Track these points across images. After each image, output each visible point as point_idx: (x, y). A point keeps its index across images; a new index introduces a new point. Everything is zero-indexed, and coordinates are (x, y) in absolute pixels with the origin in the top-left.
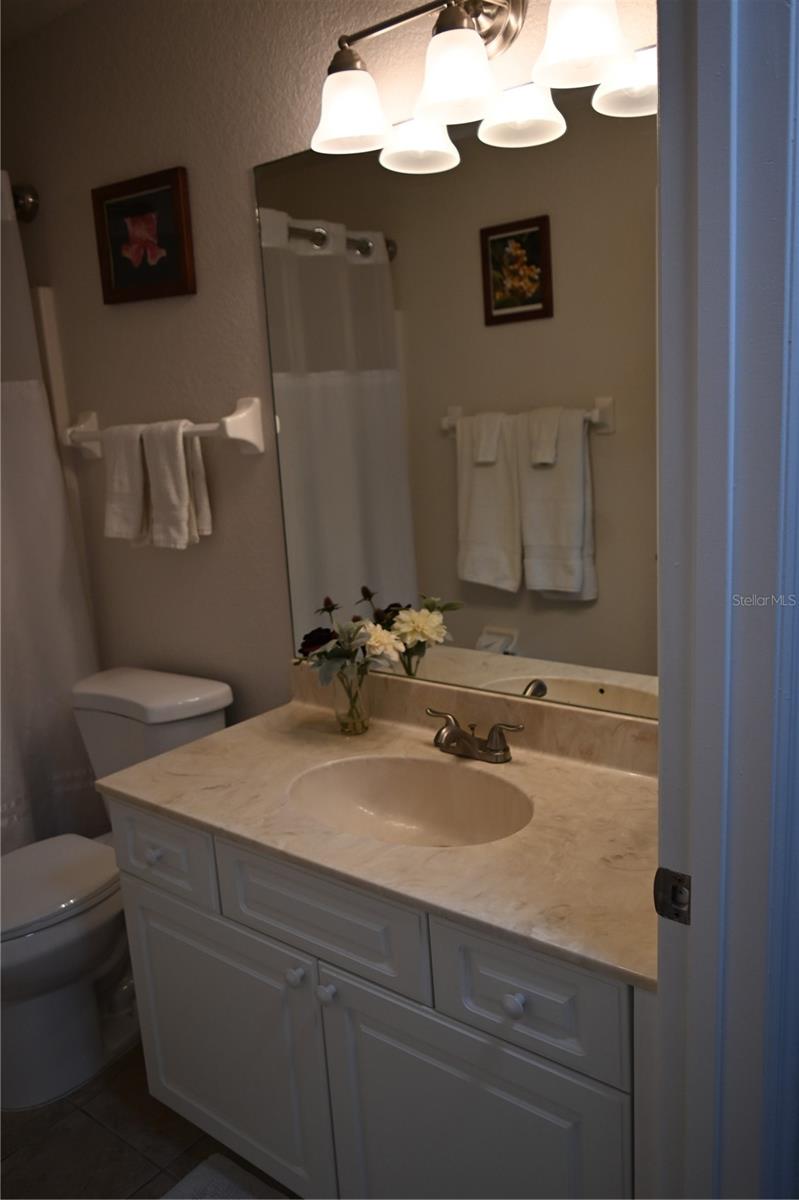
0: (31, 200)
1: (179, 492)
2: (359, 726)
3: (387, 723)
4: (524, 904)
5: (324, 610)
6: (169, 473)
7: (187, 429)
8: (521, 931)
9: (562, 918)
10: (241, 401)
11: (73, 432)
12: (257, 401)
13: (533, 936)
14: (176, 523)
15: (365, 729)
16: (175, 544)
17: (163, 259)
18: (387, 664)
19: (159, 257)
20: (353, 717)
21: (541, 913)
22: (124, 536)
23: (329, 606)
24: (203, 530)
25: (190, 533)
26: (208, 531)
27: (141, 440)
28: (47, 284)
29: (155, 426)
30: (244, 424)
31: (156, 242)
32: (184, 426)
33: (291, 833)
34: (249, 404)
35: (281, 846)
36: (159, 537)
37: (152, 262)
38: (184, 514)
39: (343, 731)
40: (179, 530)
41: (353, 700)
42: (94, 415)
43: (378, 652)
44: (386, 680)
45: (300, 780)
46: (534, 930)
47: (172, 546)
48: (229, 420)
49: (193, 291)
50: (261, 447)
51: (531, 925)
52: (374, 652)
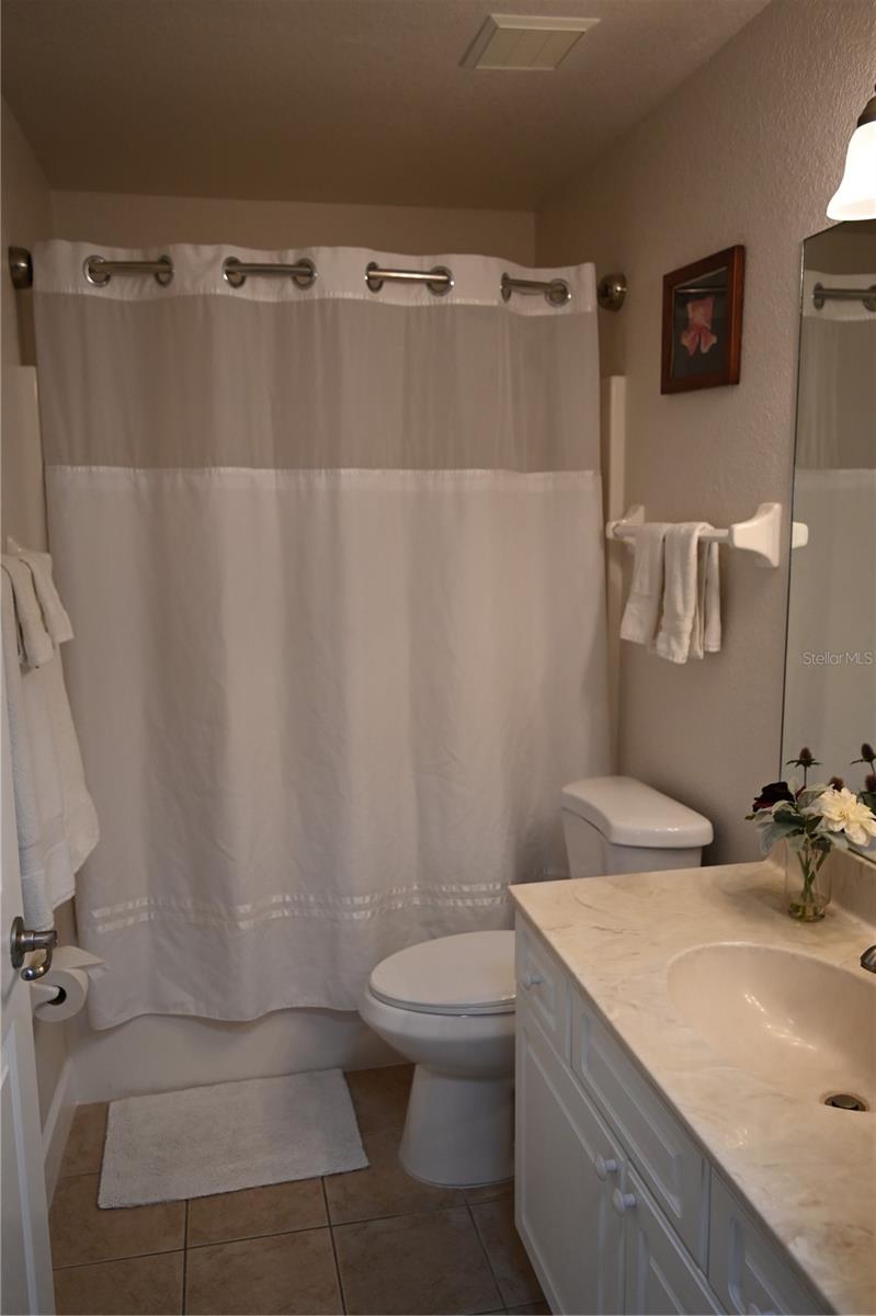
0: (619, 289)
1: (685, 602)
2: (810, 913)
3: (855, 919)
4: (816, 1203)
5: (799, 762)
6: (679, 580)
7: (703, 534)
8: (780, 1232)
9: (849, 1245)
10: (762, 506)
11: (618, 525)
12: (777, 507)
13: (791, 1247)
14: (677, 634)
15: (819, 917)
16: (673, 656)
17: (713, 345)
18: (846, 845)
19: (710, 344)
20: (805, 900)
21: (827, 1224)
22: (635, 640)
23: (806, 759)
24: (708, 646)
25: (691, 646)
26: (714, 647)
27: (664, 540)
28: (621, 373)
29: (677, 526)
30: (756, 534)
31: (709, 328)
32: (701, 529)
33: (634, 1007)
34: (768, 510)
35: (612, 1017)
36: (661, 646)
37: (704, 350)
38: (687, 626)
39: (790, 912)
40: (680, 644)
41: (809, 880)
42: (642, 509)
43: (837, 828)
44: (861, 864)
45: (698, 952)
46: (799, 1240)
47: (670, 658)
48: (739, 528)
49: (737, 382)
50: (775, 560)
51: (800, 1231)
52: (831, 827)
